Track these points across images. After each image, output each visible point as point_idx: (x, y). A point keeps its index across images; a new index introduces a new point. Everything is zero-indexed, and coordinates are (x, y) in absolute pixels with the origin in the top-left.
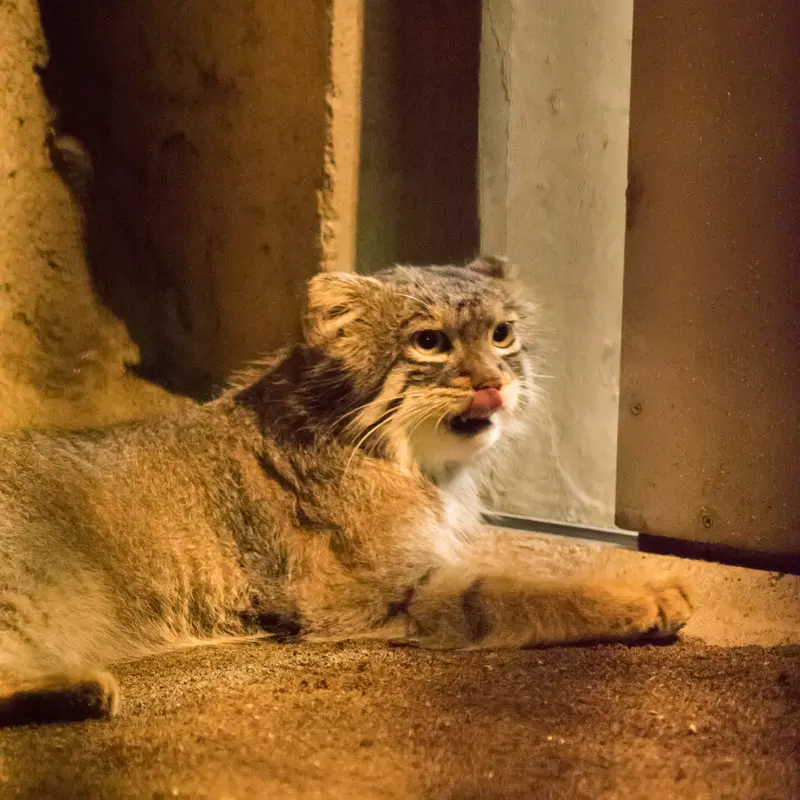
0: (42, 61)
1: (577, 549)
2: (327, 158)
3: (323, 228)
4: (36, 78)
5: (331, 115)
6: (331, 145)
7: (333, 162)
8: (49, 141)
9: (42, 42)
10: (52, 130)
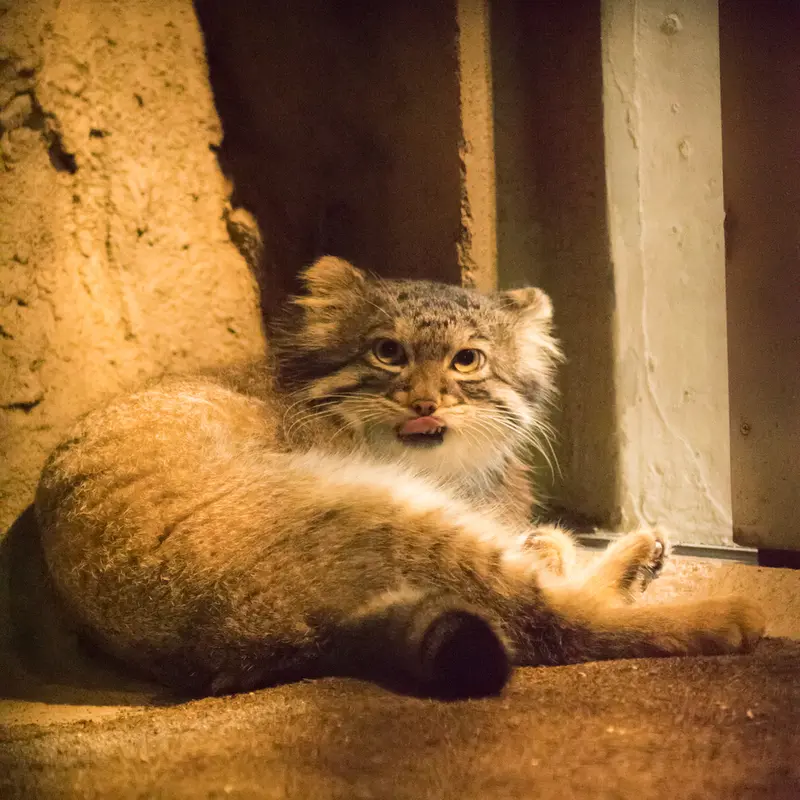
0: (217, 138)
1: (699, 566)
2: (463, 211)
3: (464, 278)
4: (212, 156)
5: (464, 171)
6: (466, 199)
7: (469, 216)
8: (226, 215)
9: (216, 121)
10: (228, 205)
